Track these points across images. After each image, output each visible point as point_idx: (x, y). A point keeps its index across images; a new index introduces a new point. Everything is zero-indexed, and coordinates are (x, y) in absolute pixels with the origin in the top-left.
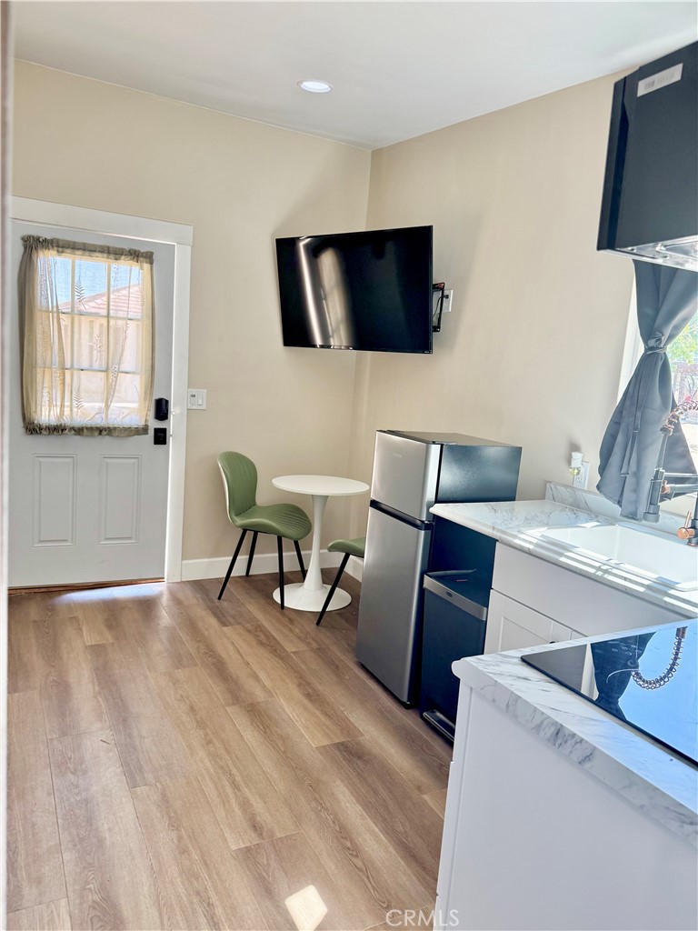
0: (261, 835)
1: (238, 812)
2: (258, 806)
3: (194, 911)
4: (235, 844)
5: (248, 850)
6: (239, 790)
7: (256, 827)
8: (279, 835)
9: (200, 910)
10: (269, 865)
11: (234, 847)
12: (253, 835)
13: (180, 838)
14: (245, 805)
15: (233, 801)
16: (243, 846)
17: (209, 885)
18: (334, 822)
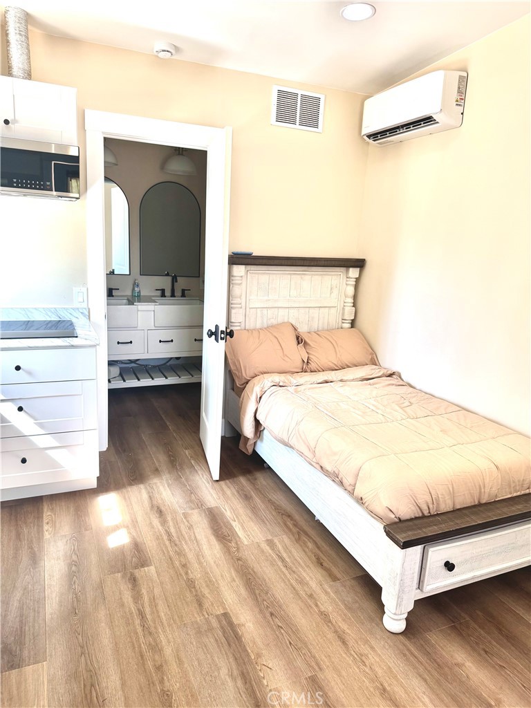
0: (132, 574)
1: (144, 591)
2: (127, 597)
3: (178, 538)
4: (151, 570)
5: (143, 566)
6: (139, 610)
7: (134, 581)
8: (120, 575)
9: (175, 538)
10: (132, 557)
11: (152, 568)
12: (137, 575)
13: (187, 573)
14: (137, 597)
15: (146, 599)
16: (146, 568)
17: (170, 548)
18: (74, 583)
